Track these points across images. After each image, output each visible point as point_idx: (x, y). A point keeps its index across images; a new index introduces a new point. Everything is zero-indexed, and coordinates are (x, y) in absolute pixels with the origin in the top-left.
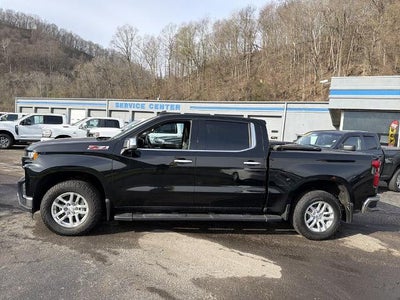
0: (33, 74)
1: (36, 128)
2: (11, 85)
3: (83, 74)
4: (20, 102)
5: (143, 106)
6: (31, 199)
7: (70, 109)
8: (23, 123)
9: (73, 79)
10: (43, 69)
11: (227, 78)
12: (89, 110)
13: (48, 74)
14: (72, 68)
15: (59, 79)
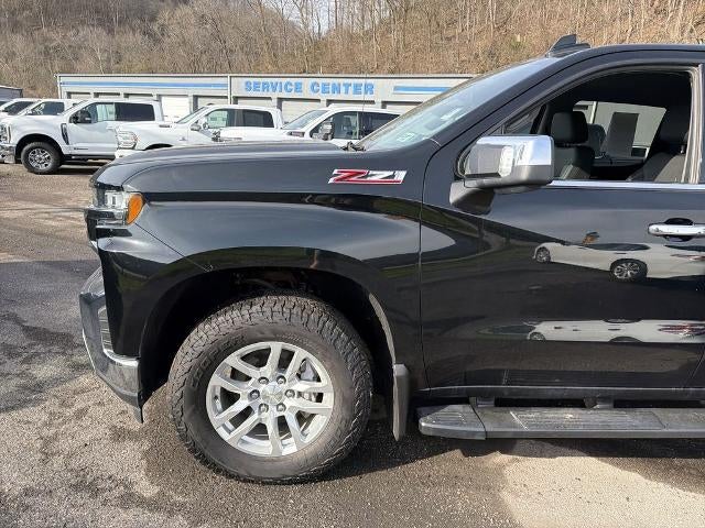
0: (84, 32)
1: (104, 130)
2: (46, 53)
3: (174, 30)
4: (66, 83)
5: (298, 88)
6: (133, 363)
7: (159, 96)
8: (75, 119)
9: (157, 41)
10: (101, 23)
11: (450, 33)
12: (196, 97)
13: (110, 31)
14: (153, 19)
15: (132, 39)
